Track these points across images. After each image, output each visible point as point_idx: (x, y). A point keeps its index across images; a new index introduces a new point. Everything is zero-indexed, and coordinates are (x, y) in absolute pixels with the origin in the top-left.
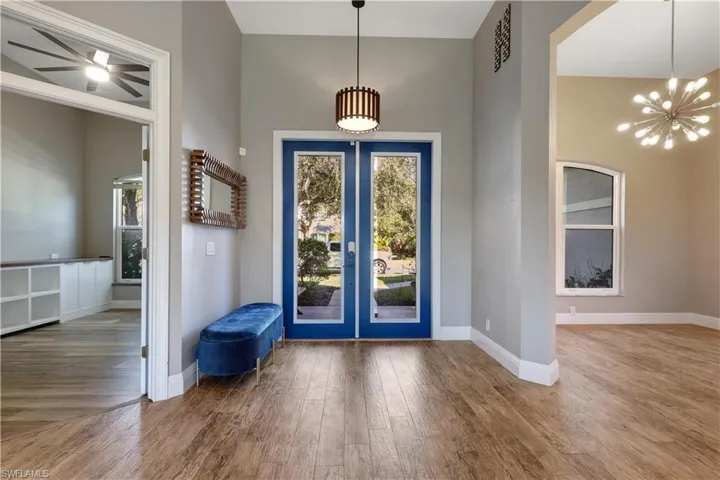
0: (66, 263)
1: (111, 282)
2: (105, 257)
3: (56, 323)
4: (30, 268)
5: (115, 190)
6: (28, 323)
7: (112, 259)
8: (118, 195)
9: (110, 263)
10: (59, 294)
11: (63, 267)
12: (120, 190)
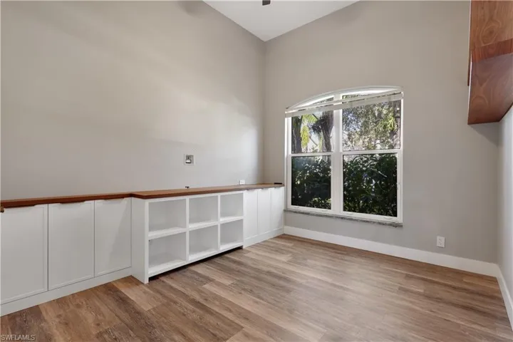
0: (248, 189)
1: (283, 208)
2: (279, 184)
3: (240, 248)
4: (219, 195)
5: (286, 119)
6: (217, 248)
7: (284, 186)
8: (288, 122)
9: (282, 189)
10: (242, 220)
11: (245, 193)
12: (290, 119)
